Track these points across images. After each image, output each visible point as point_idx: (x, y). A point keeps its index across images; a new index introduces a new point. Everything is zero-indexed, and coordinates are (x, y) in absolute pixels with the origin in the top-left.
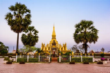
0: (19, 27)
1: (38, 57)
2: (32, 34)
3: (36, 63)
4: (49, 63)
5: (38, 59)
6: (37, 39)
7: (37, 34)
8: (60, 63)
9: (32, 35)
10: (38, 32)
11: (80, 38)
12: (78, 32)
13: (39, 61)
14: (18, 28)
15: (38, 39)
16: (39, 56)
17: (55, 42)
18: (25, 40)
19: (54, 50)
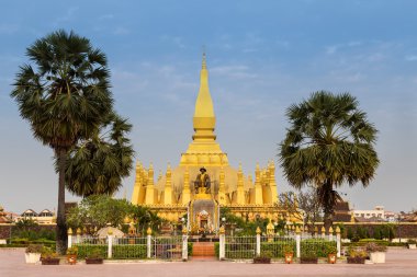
0: (68, 128)
1: (145, 242)
2: (106, 140)
3: (142, 262)
4: (185, 260)
5: (146, 249)
6: (125, 159)
7: (125, 135)
8: (223, 260)
9: (103, 144)
10: (128, 128)
11: (302, 166)
12: (299, 139)
13: (149, 255)
14: (64, 130)
15: (130, 161)
16: (149, 237)
17: (207, 178)
18: (74, 167)
19: (204, 212)
